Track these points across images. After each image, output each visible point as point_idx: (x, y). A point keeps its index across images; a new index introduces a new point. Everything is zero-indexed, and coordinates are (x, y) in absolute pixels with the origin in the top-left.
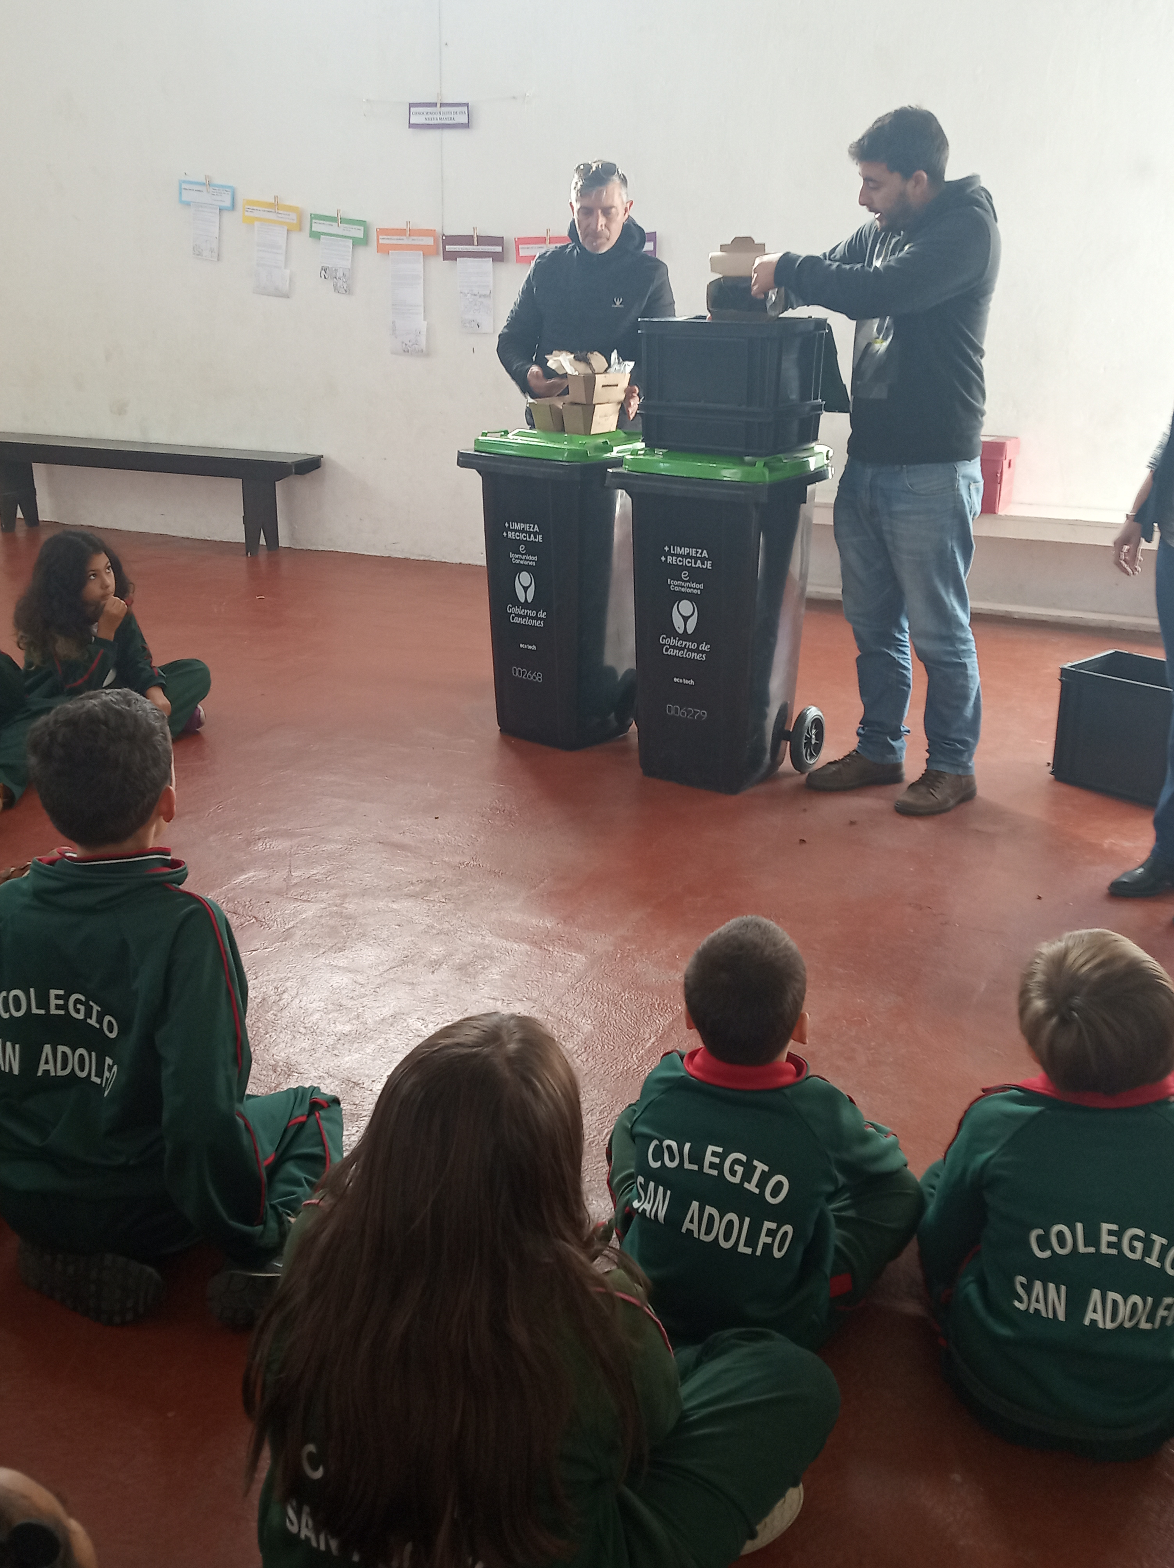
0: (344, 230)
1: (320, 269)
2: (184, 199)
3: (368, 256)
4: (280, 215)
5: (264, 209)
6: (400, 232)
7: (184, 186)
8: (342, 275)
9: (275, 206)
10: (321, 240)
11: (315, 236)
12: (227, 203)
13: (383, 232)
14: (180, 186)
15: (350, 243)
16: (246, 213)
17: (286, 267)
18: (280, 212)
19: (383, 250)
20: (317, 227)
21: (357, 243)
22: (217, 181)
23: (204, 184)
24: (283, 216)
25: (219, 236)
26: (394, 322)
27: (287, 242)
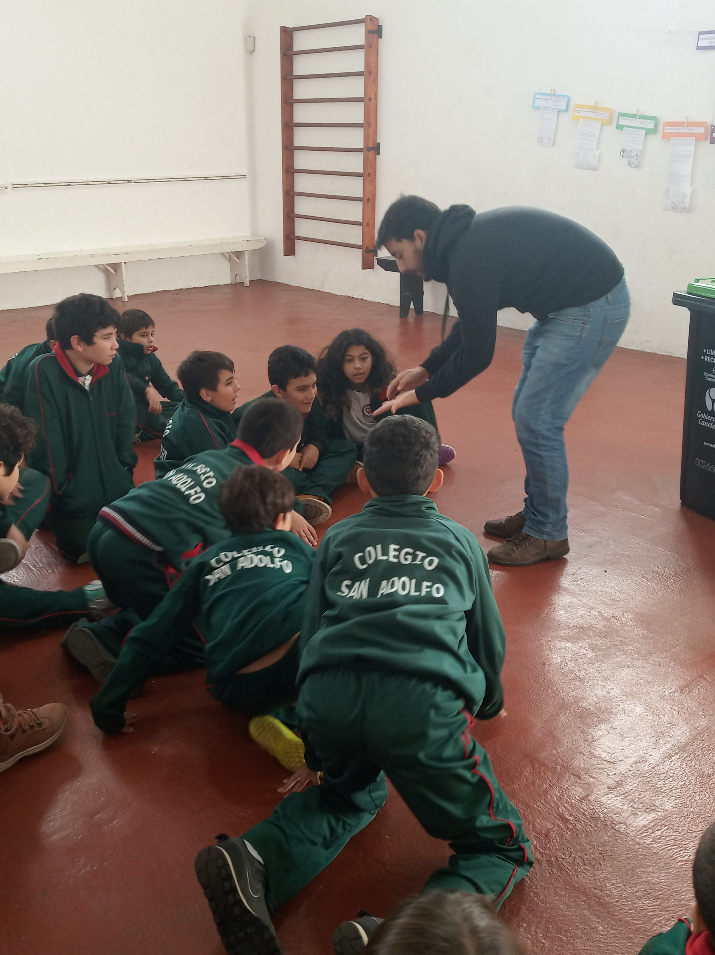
0: (641, 123)
1: (621, 150)
2: (535, 105)
3: (656, 141)
4: (597, 114)
5: (587, 110)
6: (681, 124)
7: (537, 96)
8: (635, 155)
9: (595, 108)
10: (624, 131)
11: (620, 127)
12: (564, 107)
13: (669, 124)
14: (535, 96)
15: (644, 132)
16: (575, 114)
17: (597, 150)
18: (598, 112)
19: (666, 136)
20: (622, 122)
21: (649, 132)
22: (559, 92)
23: (549, 95)
24: (599, 115)
25: (556, 130)
26: (668, 188)
27: (600, 132)
